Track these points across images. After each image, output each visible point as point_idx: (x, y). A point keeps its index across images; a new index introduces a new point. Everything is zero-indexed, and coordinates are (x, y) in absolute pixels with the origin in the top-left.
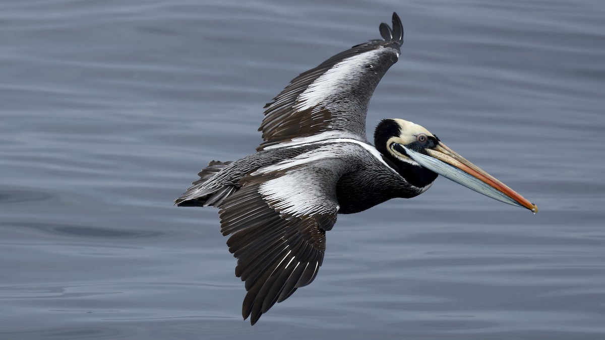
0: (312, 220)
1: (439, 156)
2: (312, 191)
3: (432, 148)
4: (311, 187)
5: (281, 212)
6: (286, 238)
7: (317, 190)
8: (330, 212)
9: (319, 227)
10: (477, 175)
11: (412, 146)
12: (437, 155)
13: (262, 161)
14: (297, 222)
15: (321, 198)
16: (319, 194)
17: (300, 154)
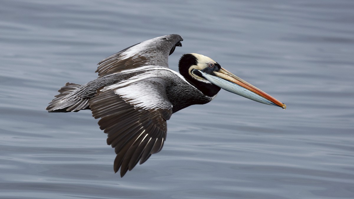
0: (157, 112)
1: (222, 76)
2: (154, 95)
3: (217, 71)
4: (152, 92)
5: (134, 106)
6: (140, 122)
7: (157, 94)
8: (168, 108)
9: (162, 116)
10: (247, 87)
11: (206, 70)
12: (221, 75)
13: (107, 82)
14: (147, 113)
15: (161, 99)
16: (159, 97)
17: (132, 76)
